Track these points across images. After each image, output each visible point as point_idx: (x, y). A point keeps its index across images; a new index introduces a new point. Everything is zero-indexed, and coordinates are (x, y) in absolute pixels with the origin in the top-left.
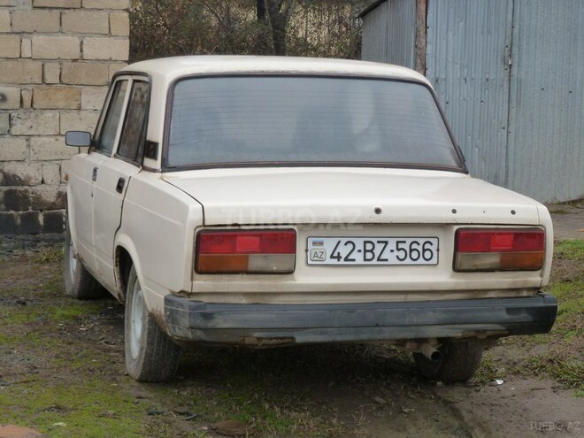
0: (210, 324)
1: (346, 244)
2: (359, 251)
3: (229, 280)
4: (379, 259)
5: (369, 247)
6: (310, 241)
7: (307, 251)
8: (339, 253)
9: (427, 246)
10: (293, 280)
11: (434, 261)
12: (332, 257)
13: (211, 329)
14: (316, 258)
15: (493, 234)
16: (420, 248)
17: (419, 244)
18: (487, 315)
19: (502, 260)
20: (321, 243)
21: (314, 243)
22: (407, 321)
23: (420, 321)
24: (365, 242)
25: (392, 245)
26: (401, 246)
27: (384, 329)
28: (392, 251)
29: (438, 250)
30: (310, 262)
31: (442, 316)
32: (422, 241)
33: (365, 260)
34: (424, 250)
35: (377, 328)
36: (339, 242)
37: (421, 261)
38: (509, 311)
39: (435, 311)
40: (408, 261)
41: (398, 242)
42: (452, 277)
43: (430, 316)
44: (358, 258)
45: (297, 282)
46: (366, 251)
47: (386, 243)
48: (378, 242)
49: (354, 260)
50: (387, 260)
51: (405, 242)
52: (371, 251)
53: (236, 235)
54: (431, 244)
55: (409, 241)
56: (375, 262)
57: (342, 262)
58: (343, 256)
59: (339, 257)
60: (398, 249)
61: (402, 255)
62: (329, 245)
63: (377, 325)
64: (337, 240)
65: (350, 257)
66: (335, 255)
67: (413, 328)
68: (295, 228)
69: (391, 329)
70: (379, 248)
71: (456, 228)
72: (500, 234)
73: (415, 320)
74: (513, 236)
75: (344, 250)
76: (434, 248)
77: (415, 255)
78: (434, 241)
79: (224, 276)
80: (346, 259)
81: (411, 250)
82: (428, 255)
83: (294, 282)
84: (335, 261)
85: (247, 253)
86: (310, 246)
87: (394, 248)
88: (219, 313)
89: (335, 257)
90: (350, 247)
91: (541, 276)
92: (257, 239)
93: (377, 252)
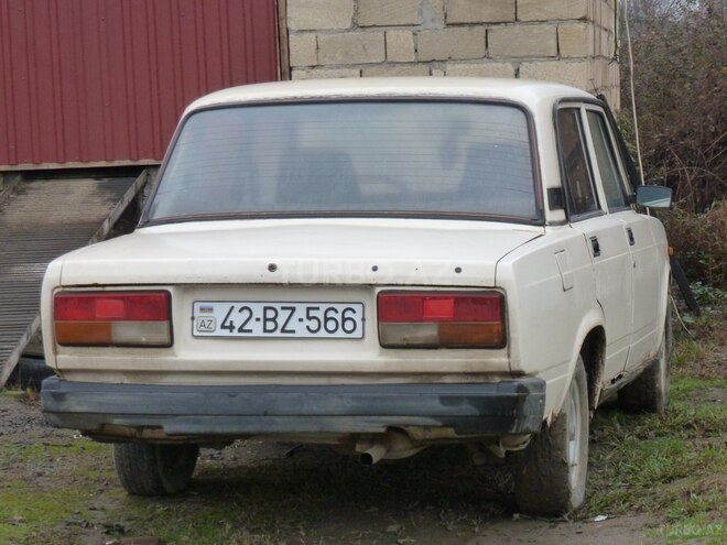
0: (63, 407)
1: (240, 311)
2: (258, 320)
3: (99, 355)
4: (283, 331)
5: (271, 314)
6: (197, 305)
7: (193, 318)
8: (231, 322)
9: (349, 314)
10: (174, 355)
11: (358, 334)
12: (223, 327)
13: (64, 413)
14: (203, 328)
15: (424, 299)
16: (339, 317)
17: (336, 312)
18: (412, 404)
19: (440, 334)
20: (211, 310)
21: (202, 309)
22: (305, 409)
23: (322, 410)
24: (266, 309)
25: (301, 311)
26: (312, 313)
27: (277, 419)
28: (301, 320)
29: (363, 320)
30: (196, 333)
31: (351, 405)
32: (340, 308)
33: (265, 331)
34: (344, 320)
35: (267, 418)
36: (232, 307)
37: (340, 333)
38: (444, 399)
39: (342, 397)
40: (323, 333)
41: (308, 309)
42: (381, 354)
43: (335, 404)
44: (256, 328)
45: (179, 358)
46: (266, 320)
47: (293, 309)
48: (283, 308)
49: (250, 331)
50: (293, 332)
51: (318, 309)
52: (274, 320)
53: (94, 298)
54: (354, 312)
55: (324, 307)
56: (278, 333)
57: (235, 333)
58: (237, 325)
59: (231, 328)
60: (309, 318)
61: (313, 325)
62: (220, 312)
63: (266, 414)
64: (229, 305)
65: (246, 328)
66: (227, 324)
67: (315, 419)
68: (170, 289)
69: (286, 419)
70: (283, 316)
71: (378, 290)
72: (434, 298)
73: (315, 409)
74: (452, 301)
75: (238, 319)
76: (357, 317)
77: (331, 325)
78: (358, 308)
79: (91, 349)
80: (241, 330)
81: (326, 319)
82: (349, 326)
83: (174, 358)
84: (226, 333)
85: (108, 319)
86: (197, 313)
87: (304, 316)
88: (72, 393)
89: (227, 327)
90: (246, 314)
91: (509, 356)
92: (120, 303)
93: (281, 321)
